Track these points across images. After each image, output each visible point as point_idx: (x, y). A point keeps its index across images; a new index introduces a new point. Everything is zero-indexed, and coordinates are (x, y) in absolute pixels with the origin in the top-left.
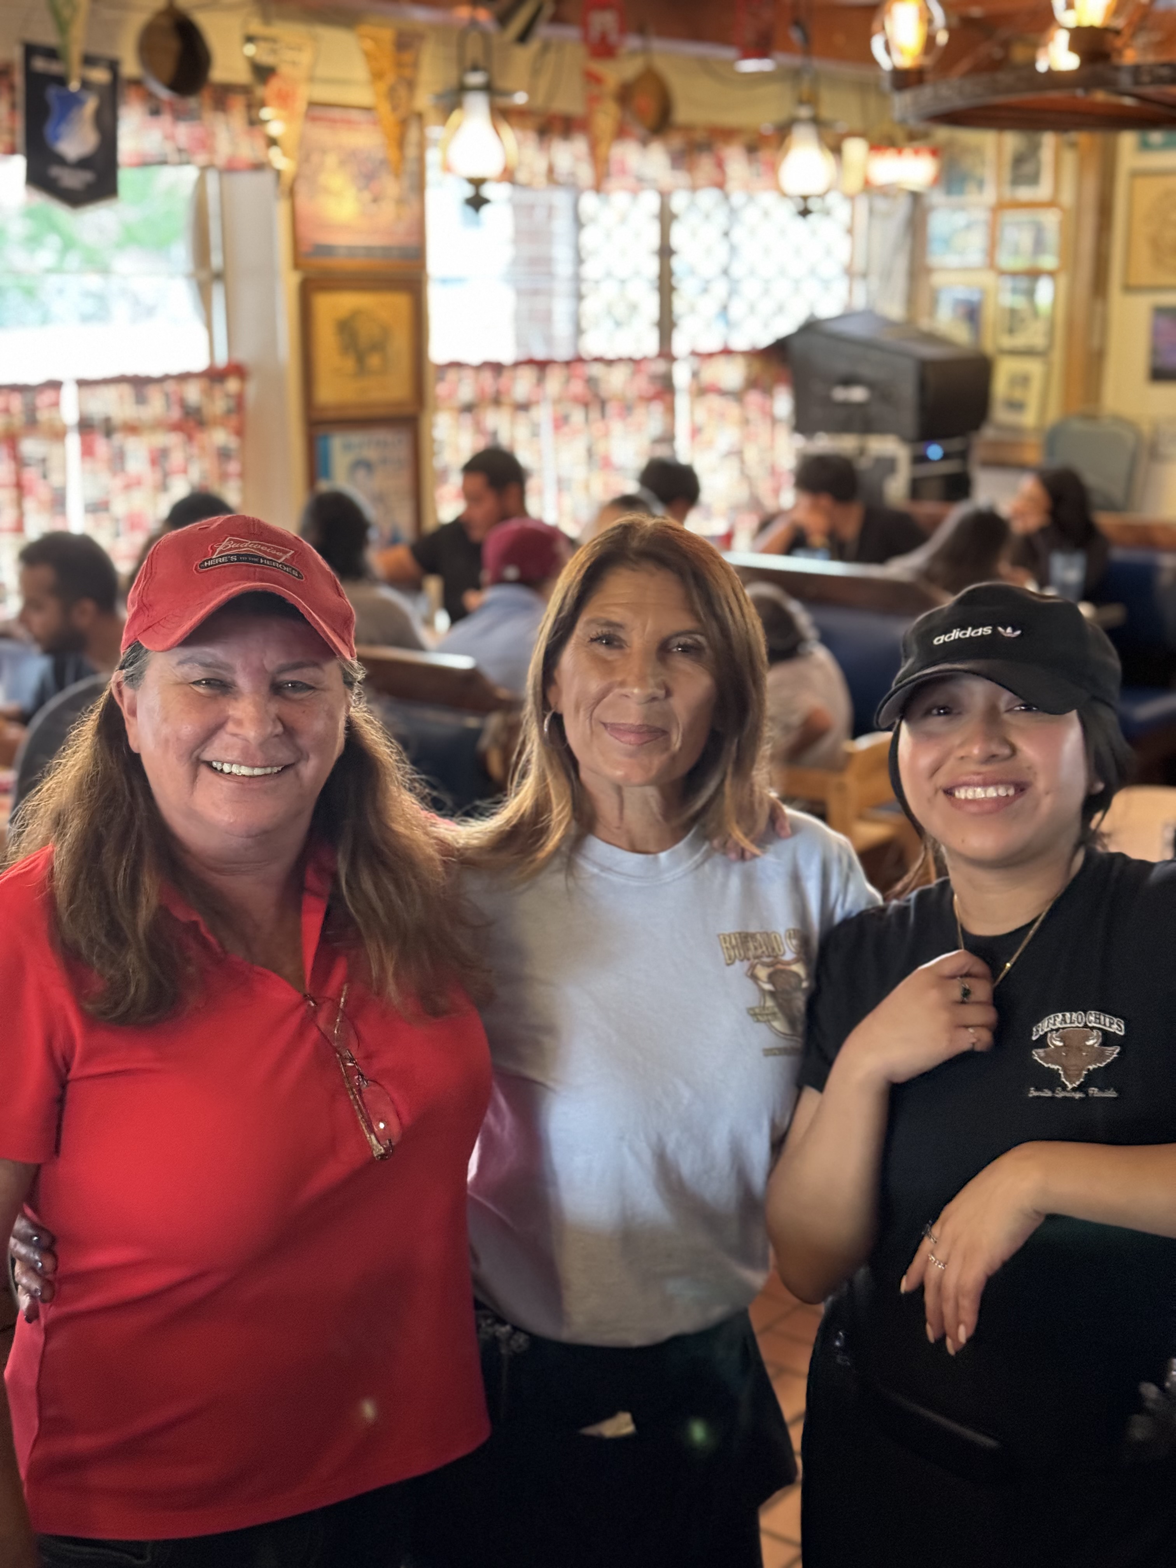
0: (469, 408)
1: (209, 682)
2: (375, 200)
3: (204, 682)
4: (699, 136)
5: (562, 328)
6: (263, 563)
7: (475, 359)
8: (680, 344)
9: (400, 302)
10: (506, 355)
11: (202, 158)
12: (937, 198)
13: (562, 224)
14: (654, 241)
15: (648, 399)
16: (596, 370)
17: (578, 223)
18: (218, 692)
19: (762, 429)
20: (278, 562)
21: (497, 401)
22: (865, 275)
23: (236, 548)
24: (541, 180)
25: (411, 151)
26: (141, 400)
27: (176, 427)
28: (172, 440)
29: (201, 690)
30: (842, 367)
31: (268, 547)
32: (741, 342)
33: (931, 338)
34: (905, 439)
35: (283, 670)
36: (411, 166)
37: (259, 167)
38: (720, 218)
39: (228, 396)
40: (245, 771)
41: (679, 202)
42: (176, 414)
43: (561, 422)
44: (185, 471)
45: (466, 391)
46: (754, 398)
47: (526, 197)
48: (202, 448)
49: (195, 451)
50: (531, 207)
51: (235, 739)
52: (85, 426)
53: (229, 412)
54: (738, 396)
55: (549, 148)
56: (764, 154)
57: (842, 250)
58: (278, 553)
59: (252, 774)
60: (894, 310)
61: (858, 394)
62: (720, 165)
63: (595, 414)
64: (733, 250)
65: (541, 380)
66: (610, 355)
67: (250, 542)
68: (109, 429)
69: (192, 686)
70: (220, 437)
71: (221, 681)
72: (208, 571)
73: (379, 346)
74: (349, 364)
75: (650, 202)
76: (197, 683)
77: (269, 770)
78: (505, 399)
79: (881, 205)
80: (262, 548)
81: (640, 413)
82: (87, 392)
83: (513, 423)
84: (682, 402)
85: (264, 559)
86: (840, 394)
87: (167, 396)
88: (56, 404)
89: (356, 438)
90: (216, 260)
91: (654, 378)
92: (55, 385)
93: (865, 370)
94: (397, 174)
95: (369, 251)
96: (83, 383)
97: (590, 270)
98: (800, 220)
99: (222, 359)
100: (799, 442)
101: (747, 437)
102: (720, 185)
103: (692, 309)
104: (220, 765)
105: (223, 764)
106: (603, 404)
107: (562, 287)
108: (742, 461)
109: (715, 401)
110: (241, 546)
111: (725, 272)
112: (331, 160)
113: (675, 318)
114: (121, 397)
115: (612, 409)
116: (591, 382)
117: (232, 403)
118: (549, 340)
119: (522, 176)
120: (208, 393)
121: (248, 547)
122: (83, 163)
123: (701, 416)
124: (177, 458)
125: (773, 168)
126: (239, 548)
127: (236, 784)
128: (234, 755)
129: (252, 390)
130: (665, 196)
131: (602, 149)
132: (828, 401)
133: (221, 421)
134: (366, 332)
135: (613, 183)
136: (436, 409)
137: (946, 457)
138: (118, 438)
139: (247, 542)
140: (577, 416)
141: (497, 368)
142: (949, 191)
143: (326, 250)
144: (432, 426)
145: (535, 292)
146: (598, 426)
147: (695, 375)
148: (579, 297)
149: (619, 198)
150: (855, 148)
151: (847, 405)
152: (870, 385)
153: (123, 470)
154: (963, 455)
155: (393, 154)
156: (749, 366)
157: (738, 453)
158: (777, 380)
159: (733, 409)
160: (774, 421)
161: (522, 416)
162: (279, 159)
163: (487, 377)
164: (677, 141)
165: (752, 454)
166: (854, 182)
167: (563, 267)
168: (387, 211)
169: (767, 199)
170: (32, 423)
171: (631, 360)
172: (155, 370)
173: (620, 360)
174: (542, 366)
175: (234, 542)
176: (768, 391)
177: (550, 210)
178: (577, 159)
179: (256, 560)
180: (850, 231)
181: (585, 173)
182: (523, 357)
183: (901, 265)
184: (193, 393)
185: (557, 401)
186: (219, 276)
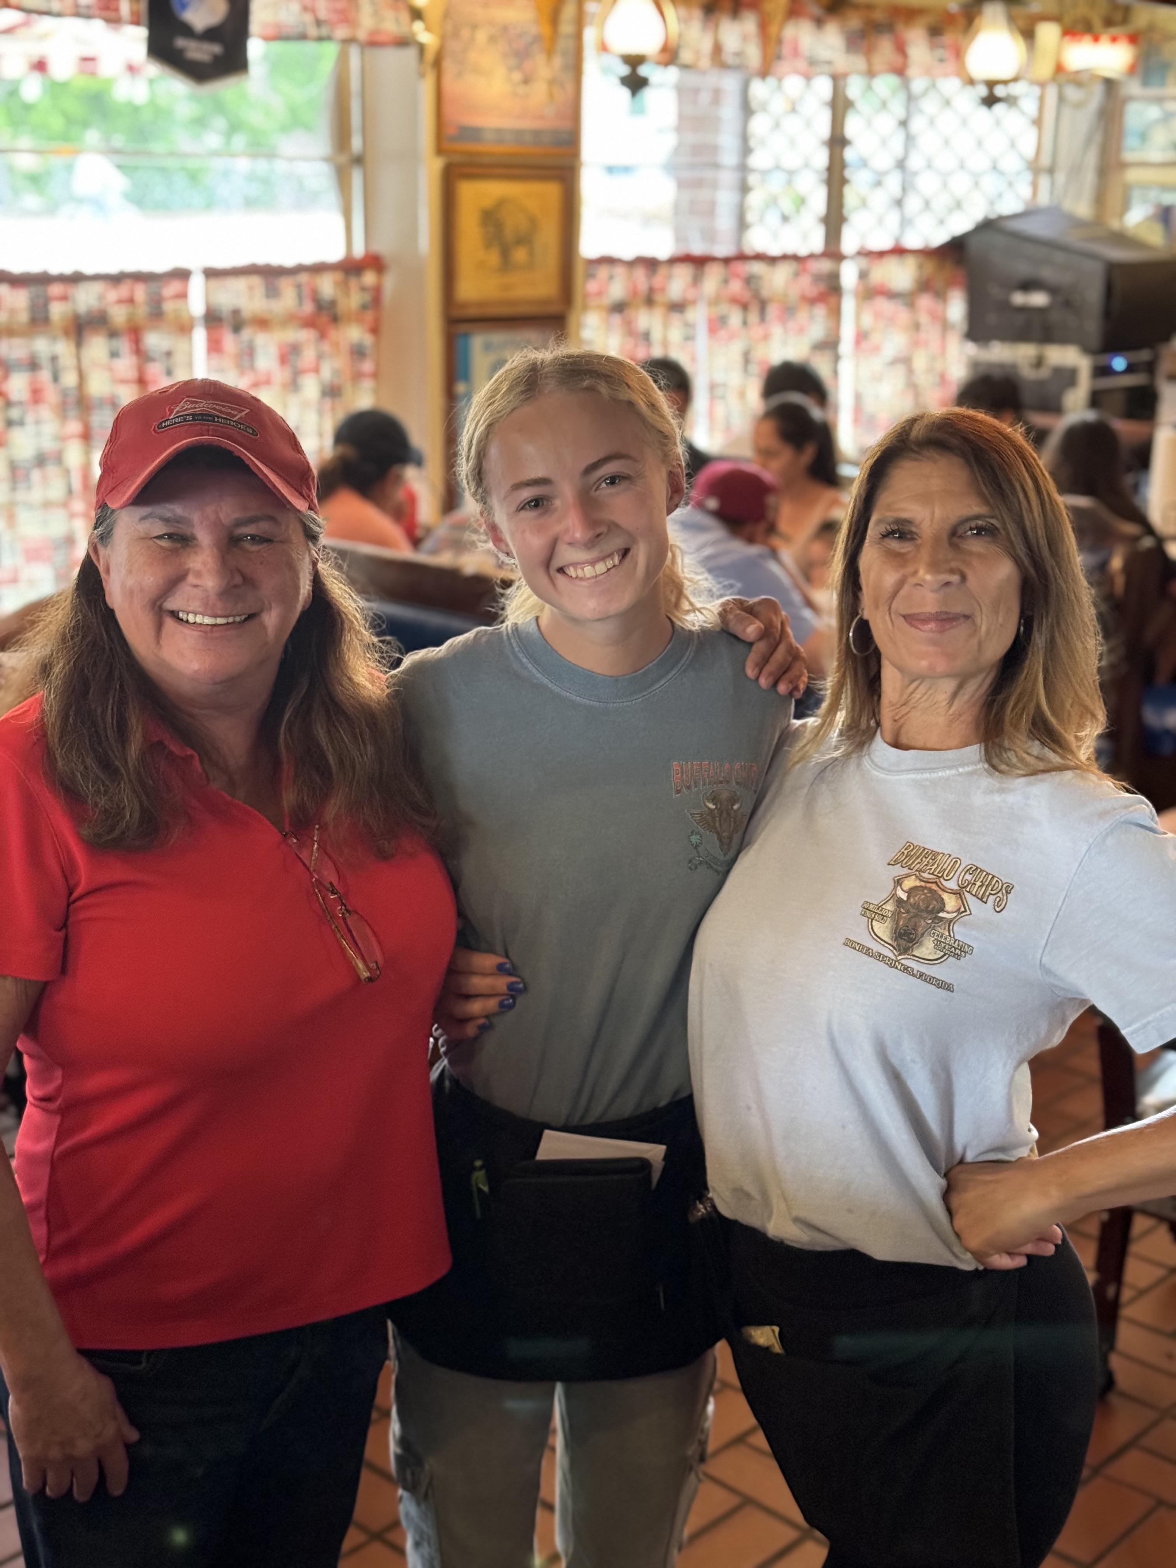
0: (619, 308)
1: (170, 536)
2: (526, 81)
3: (166, 537)
4: (879, 16)
5: (725, 222)
6: (218, 422)
7: (628, 254)
8: (849, 243)
9: (551, 191)
10: (663, 248)
11: (341, 32)
12: (1134, 88)
13: (729, 111)
14: (824, 128)
15: (812, 301)
16: (757, 268)
17: (747, 110)
18: (179, 545)
19: (931, 333)
20: (232, 421)
21: (650, 301)
22: (1051, 171)
23: (192, 408)
24: (705, 62)
25: (566, 28)
26: (272, 292)
27: (309, 323)
28: (305, 336)
29: (164, 543)
30: (1023, 269)
31: (224, 406)
32: (913, 241)
33: (1121, 238)
34: (1086, 350)
35: (239, 523)
36: (565, 44)
37: (403, 42)
38: (898, 108)
39: (363, 289)
40: (207, 620)
41: (854, 88)
42: (308, 308)
43: (717, 325)
44: (316, 370)
45: (617, 290)
46: (925, 302)
47: (692, 79)
48: (336, 345)
49: (326, 347)
50: (696, 91)
51: (196, 590)
52: (212, 319)
53: (364, 307)
54: (908, 299)
55: (717, 26)
56: (948, 38)
57: (1028, 143)
58: (232, 412)
59: (214, 623)
60: (1083, 209)
61: (1039, 299)
62: (901, 49)
63: (753, 317)
64: (910, 139)
65: (697, 280)
66: (774, 251)
67: (205, 402)
68: (237, 322)
69: (155, 540)
70: (355, 333)
71: (182, 536)
72: (166, 430)
73: (525, 240)
74: (494, 258)
75: (823, 87)
76: (160, 537)
77: (231, 620)
78: (659, 298)
79: (1072, 93)
80: (217, 407)
81: (802, 315)
82: (214, 283)
83: (666, 325)
84: (848, 305)
85: (218, 417)
86: (1019, 299)
87: (299, 287)
88: (183, 296)
89: (498, 337)
90: (356, 143)
91: (818, 278)
92: (182, 275)
93: (1047, 274)
94: (550, 53)
95: (518, 133)
96: (211, 274)
97: (757, 160)
98: (984, 110)
99: (359, 250)
100: (971, 349)
101: (915, 344)
102: (900, 71)
103: (864, 203)
104: (186, 616)
105: (188, 615)
106: (763, 305)
107: (728, 177)
108: (910, 371)
109: (884, 305)
110: (197, 406)
111: (901, 165)
112: (481, 36)
113: (845, 211)
114: (251, 288)
115: (772, 311)
116: (749, 280)
117: (367, 297)
118: (710, 235)
119: (686, 56)
120: (344, 286)
121: (204, 407)
122: (211, 34)
123: (867, 320)
124: (309, 355)
125: (959, 54)
126: (195, 408)
127: (199, 633)
128: (195, 605)
129: (390, 283)
130: (838, 80)
131: (773, 29)
132: (1006, 307)
133: (358, 317)
134: (513, 223)
135: (783, 67)
136: (585, 308)
137: (1131, 369)
138: (246, 333)
139: (202, 402)
140: (735, 318)
141: (650, 264)
142: (1146, 83)
143: (472, 133)
144: (579, 326)
145: (698, 184)
146: (757, 331)
147: (863, 275)
148: (744, 189)
149: (793, 84)
150: (1048, 33)
151: (1024, 310)
152: (1052, 290)
153: (252, 367)
154: (1150, 368)
155: (545, 30)
156: (920, 267)
157: (905, 361)
158: (951, 283)
159: (903, 315)
160: (945, 326)
161: (676, 317)
162: (424, 35)
163: (640, 274)
164: (855, 21)
165: (920, 362)
166: (1045, 69)
167: (729, 157)
168: (539, 91)
169: (951, 85)
170: (157, 314)
171: (795, 258)
172: (289, 261)
173: (785, 257)
174: (699, 262)
175: (191, 403)
176: (941, 295)
177: (717, 95)
178: (745, 38)
179: (210, 418)
180: (1038, 122)
181: (754, 55)
182: (681, 251)
183: (1092, 159)
184: (327, 286)
185: (715, 302)
186: (359, 160)
